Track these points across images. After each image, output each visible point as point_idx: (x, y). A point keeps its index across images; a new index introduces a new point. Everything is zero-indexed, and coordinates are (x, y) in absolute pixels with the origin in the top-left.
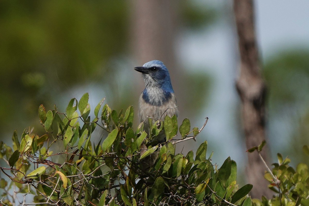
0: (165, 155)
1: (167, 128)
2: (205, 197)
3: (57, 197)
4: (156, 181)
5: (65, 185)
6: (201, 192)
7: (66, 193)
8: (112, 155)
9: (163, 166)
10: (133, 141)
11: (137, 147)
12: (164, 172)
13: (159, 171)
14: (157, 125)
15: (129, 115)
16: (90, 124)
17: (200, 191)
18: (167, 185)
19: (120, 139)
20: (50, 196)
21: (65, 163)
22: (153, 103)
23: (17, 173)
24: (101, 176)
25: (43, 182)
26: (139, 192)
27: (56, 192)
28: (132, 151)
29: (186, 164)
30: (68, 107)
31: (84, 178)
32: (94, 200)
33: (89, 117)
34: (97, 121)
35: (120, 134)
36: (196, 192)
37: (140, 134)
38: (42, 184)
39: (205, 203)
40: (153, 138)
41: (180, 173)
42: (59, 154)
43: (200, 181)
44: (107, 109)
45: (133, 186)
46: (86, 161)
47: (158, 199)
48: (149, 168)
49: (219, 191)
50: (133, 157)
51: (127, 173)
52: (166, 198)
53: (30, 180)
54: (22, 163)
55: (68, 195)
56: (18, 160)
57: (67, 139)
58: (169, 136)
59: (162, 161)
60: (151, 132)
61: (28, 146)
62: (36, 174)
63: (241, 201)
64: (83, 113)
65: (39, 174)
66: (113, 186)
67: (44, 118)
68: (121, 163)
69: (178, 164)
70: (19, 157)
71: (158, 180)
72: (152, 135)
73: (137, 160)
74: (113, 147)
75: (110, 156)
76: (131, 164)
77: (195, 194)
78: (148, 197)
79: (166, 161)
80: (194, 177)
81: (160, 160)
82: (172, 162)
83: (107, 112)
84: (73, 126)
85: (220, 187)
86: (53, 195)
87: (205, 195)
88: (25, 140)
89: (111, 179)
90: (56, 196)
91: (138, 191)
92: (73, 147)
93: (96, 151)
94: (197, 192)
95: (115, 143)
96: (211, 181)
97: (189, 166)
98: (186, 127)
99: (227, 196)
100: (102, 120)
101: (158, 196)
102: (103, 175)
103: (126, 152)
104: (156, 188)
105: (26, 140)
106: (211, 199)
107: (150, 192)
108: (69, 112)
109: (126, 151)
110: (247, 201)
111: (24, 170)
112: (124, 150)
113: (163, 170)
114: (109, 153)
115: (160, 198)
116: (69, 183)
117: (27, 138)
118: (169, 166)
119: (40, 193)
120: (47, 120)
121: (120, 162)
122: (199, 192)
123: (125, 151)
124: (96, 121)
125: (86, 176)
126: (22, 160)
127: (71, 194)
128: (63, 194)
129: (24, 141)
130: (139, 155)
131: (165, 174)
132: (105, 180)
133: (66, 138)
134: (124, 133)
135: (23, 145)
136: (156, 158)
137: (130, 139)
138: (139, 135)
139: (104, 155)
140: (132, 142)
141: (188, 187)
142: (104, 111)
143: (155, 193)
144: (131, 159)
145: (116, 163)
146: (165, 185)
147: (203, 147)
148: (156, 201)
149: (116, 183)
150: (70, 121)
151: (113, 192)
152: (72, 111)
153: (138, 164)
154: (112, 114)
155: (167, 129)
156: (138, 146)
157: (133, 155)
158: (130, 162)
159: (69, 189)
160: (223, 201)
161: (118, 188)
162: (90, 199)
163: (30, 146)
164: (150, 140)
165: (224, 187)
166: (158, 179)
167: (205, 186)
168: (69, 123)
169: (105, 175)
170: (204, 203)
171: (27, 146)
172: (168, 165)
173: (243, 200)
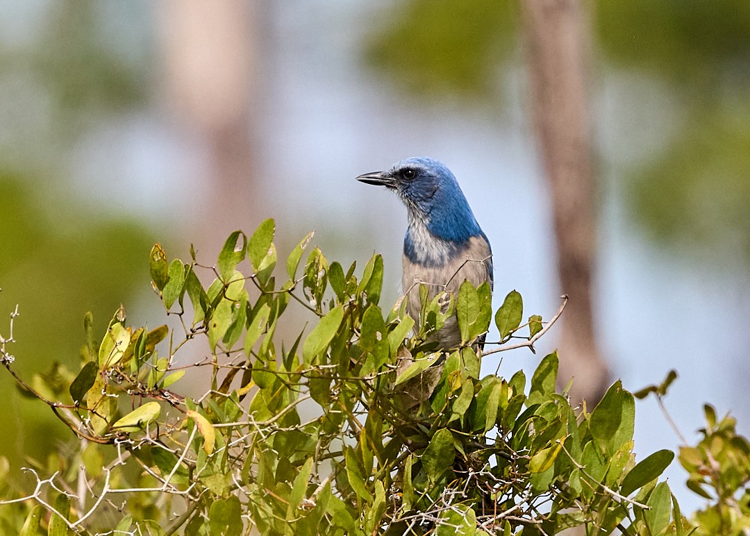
0: (457, 374)
1: (465, 313)
2: (554, 482)
3: (188, 478)
4: (435, 439)
5: (209, 445)
6: (545, 469)
7: (212, 466)
8: (326, 371)
9: (451, 402)
10: (379, 338)
11: (390, 353)
12: (454, 417)
13: (441, 414)
14: (440, 304)
15: (372, 276)
16: (275, 296)
17: (542, 468)
18: (461, 451)
19: (346, 334)
20: (170, 473)
21: (210, 391)
22: (425, 263)
23: (89, 419)
24: (297, 426)
25: (155, 439)
26: (391, 465)
27: (186, 467)
28: (377, 362)
29: (509, 398)
30: (222, 252)
31: (257, 430)
32: (280, 484)
33: (273, 279)
34: (293, 289)
35: (348, 321)
36: (531, 468)
37: (397, 322)
38: (153, 443)
39: (553, 499)
40: (428, 335)
41: (495, 419)
42: (198, 365)
43: (541, 442)
44: (319, 261)
45: (376, 451)
46: (261, 391)
47: (437, 483)
48: (418, 406)
49: (591, 465)
50: (379, 377)
51: (362, 419)
52: (458, 483)
53: (122, 435)
54: (103, 393)
55: (216, 469)
56: (93, 387)
57: (218, 329)
58: (468, 333)
59: (450, 390)
60: (425, 320)
61: (118, 351)
62: (136, 422)
63: (644, 494)
64: (259, 267)
65: (144, 420)
66: (326, 452)
67: (163, 277)
68: (349, 395)
69: (490, 398)
70: (97, 379)
71: (438, 436)
72: (427, 328)
73: (388, 386)
74: (328, 353)
75: (321, 374)
76: (374, 396)
77: (530, 474)
78: (412, 479)
79: (459, 391)
80: (527, 433)
81: (444, 389)
82: (474, 394)
83: (317, 267)
84: (234, 299)
85: (593, 456)
86: (177, 472)
87: (553, 478)
88: (112, 336)
89: (321, 433)
90: (186, 475)
91: (388, 463)
92: (231, 350)
93: (288, 364)
94: (535, 470)
95: (335, 343)
96: (569, 442)
97: (517, 403)
98: (511, 311)
99: (611, 477)
100: (304, 287)
101: (438, 476)
102: (301, 426)
103: (361, 366)
104: (434, 456)
105: (114, 337)
106: (567, 488)
107: (417, 468)
108: (226, 264)
109: (360, 364)
110: (659, 493)
111: (109, 410)
112: (355, 362)
113: (452, 412)
114: (320, 365)
115: (444, 481)
116: (218, 442)
117: (117, 331)
118: (467, 404)
119: (146, 470)
120: (170, 282)
121: (345, 391)
122: (538, 468)
123: (358, 363)
124: (290, 289)
125: (262, 426)
126: (103, 387)
127: (223, 468)
128: (204, 468)
129: (110, 339)
130: (393, 375)
131: (456, 424)
132: (306, 438)
133: (215, 326)
134: (358, 318)
135: (107, 349)
136: (436, 383)
137: (373, 333)
138: (394, 326)
139: (307, 370)
140: (376, 341)
141: (512, 457)
142: (312, 266)
143: (432, 469)
144: (373, 383)
145: (335, 393)
146: (456, 449)
147: (549, 365)
148: (434, 487)
149: (335, 445)
150: (226, 286)
151: (326, 469)
152: (231, 263)
153: (390, 396)
154: (329, 271)
155: (466, 316)
156: (392, 352)
157: (379, 374)
158: (371, 391)
159: (220, 457)
160: (601, 490)
161: (339, 459)
162: (268, 482)
163: (124, 351)
164: (421, 339)
165: (604, 455)
166: (440, 434)
167: (555, 454)
168: (224, 292)
169: (306, 424)
170: (551, 498)
171: (116, 351)
172: (464, 400)
173: (650, 488)
